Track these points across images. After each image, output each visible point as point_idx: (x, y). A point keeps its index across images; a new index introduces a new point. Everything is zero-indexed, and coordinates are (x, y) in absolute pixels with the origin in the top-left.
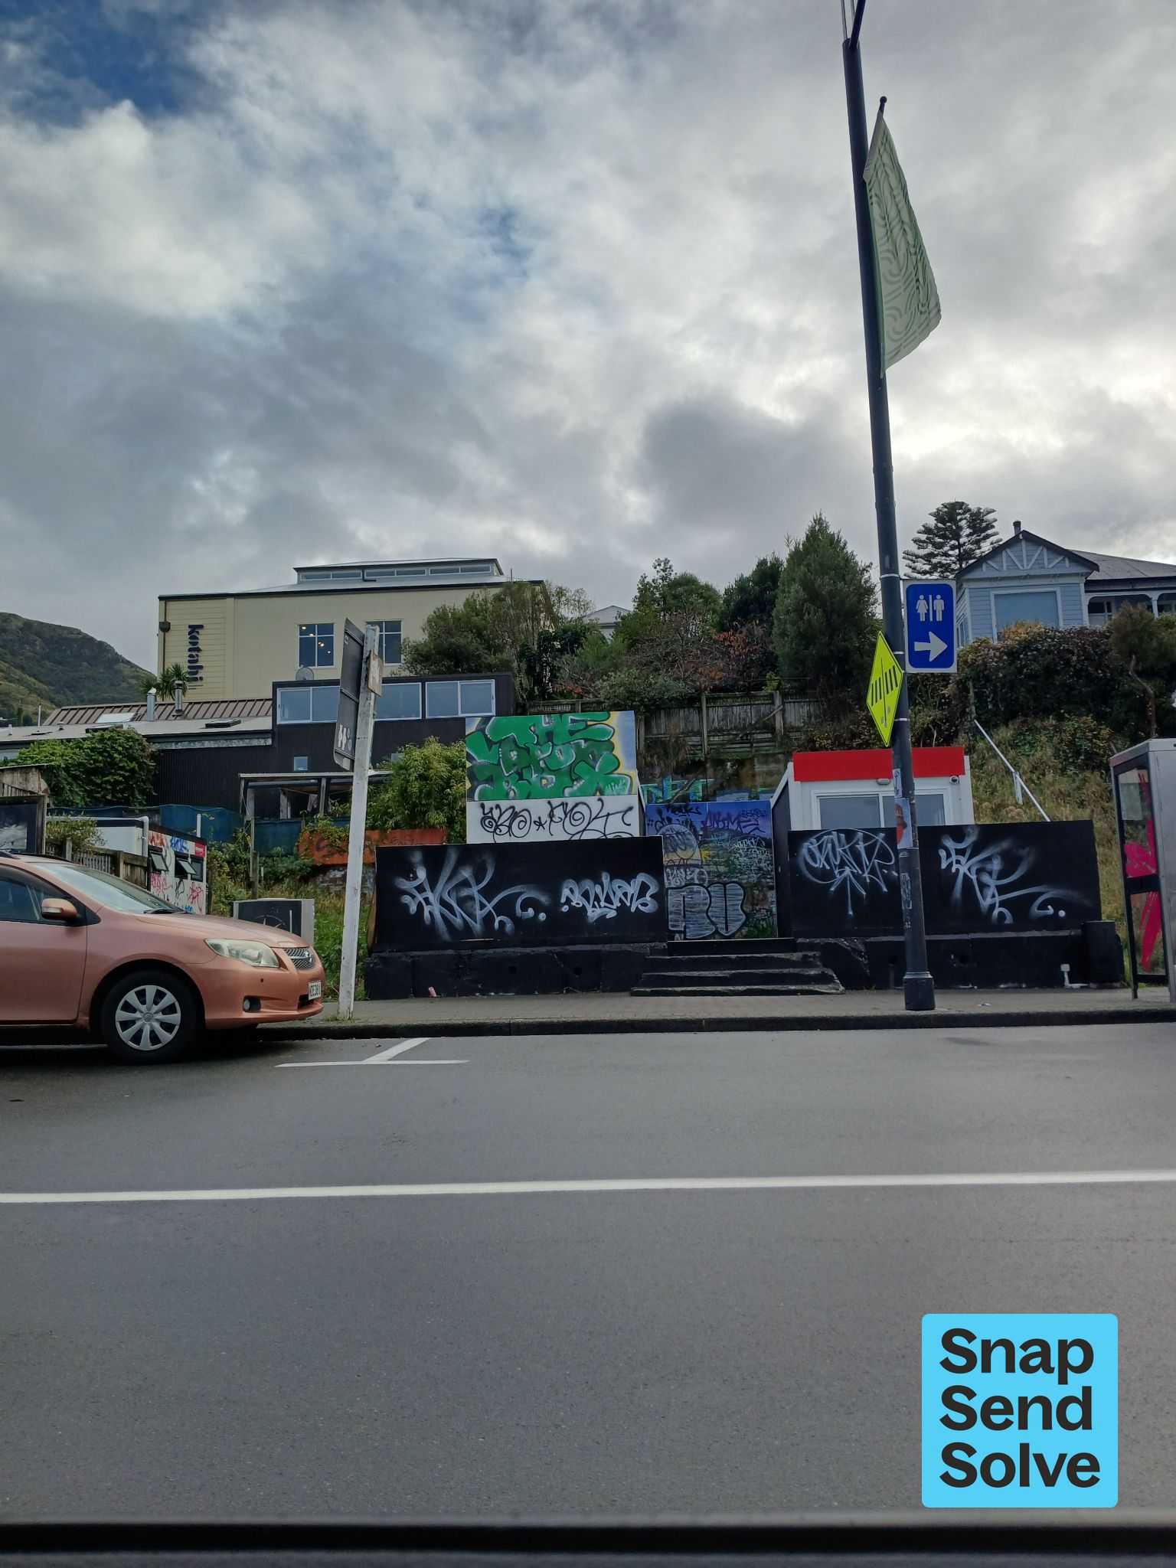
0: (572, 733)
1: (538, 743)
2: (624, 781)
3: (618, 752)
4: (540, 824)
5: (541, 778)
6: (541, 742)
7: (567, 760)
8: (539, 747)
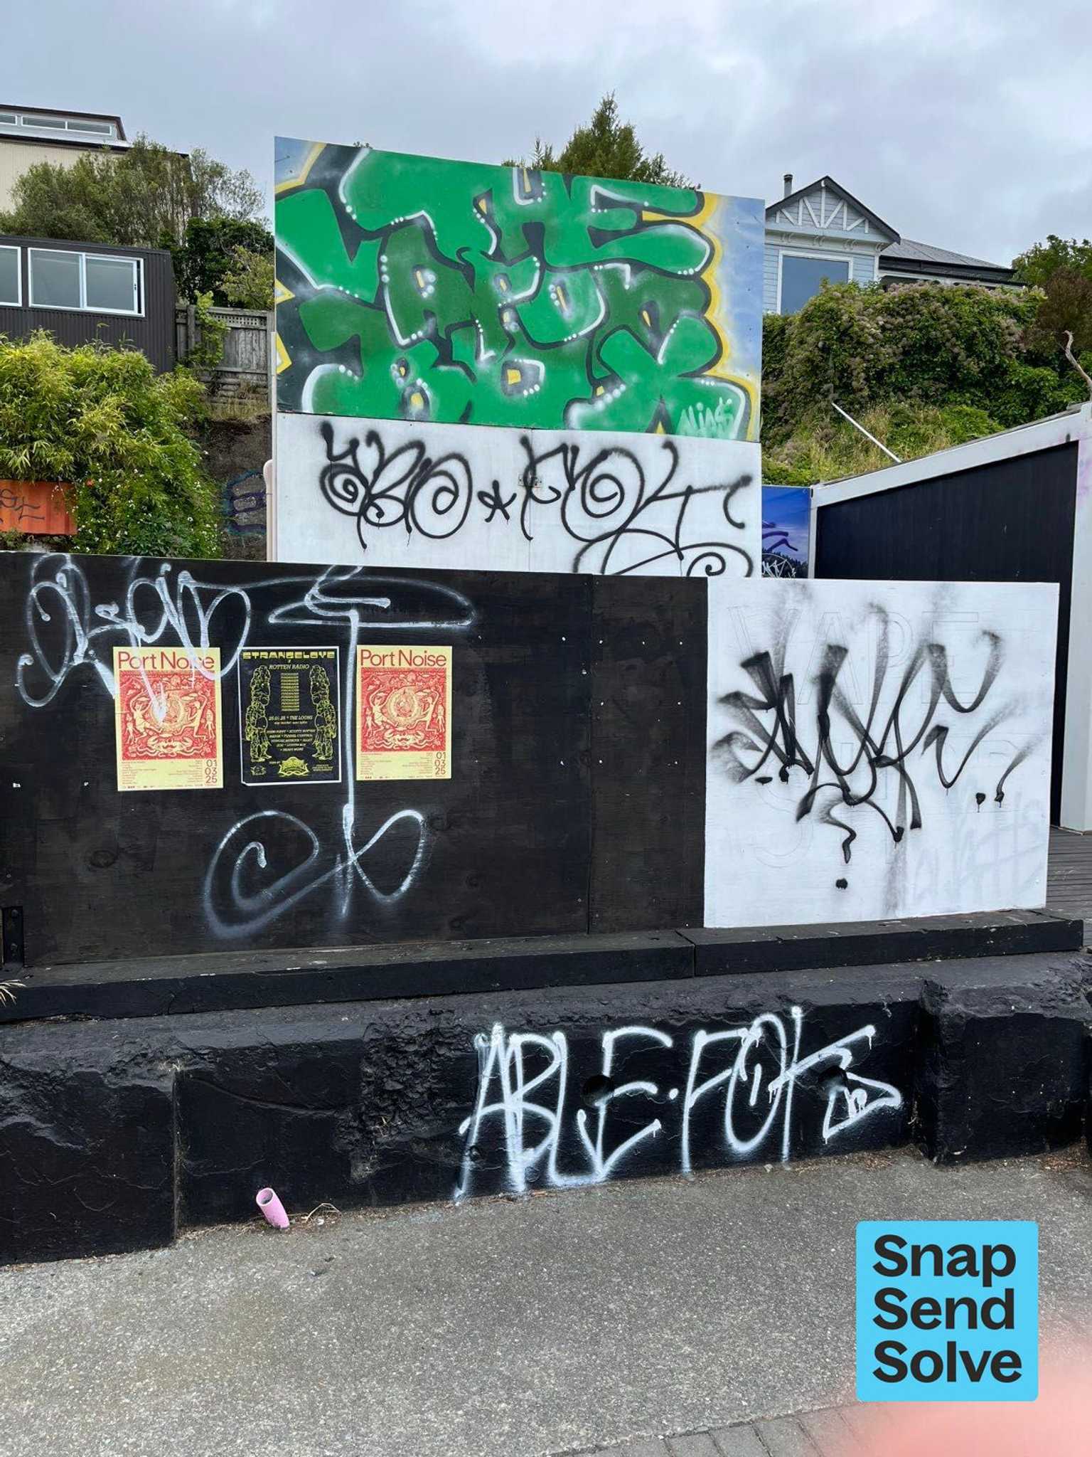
0: (599, 237)
1: (499, 255)
2: (729, 401)
3: (719, 314)
4: (496, 503)
5: (507, 366)
6: (509, 252)
7: (580, 322)
8: (501, 267)
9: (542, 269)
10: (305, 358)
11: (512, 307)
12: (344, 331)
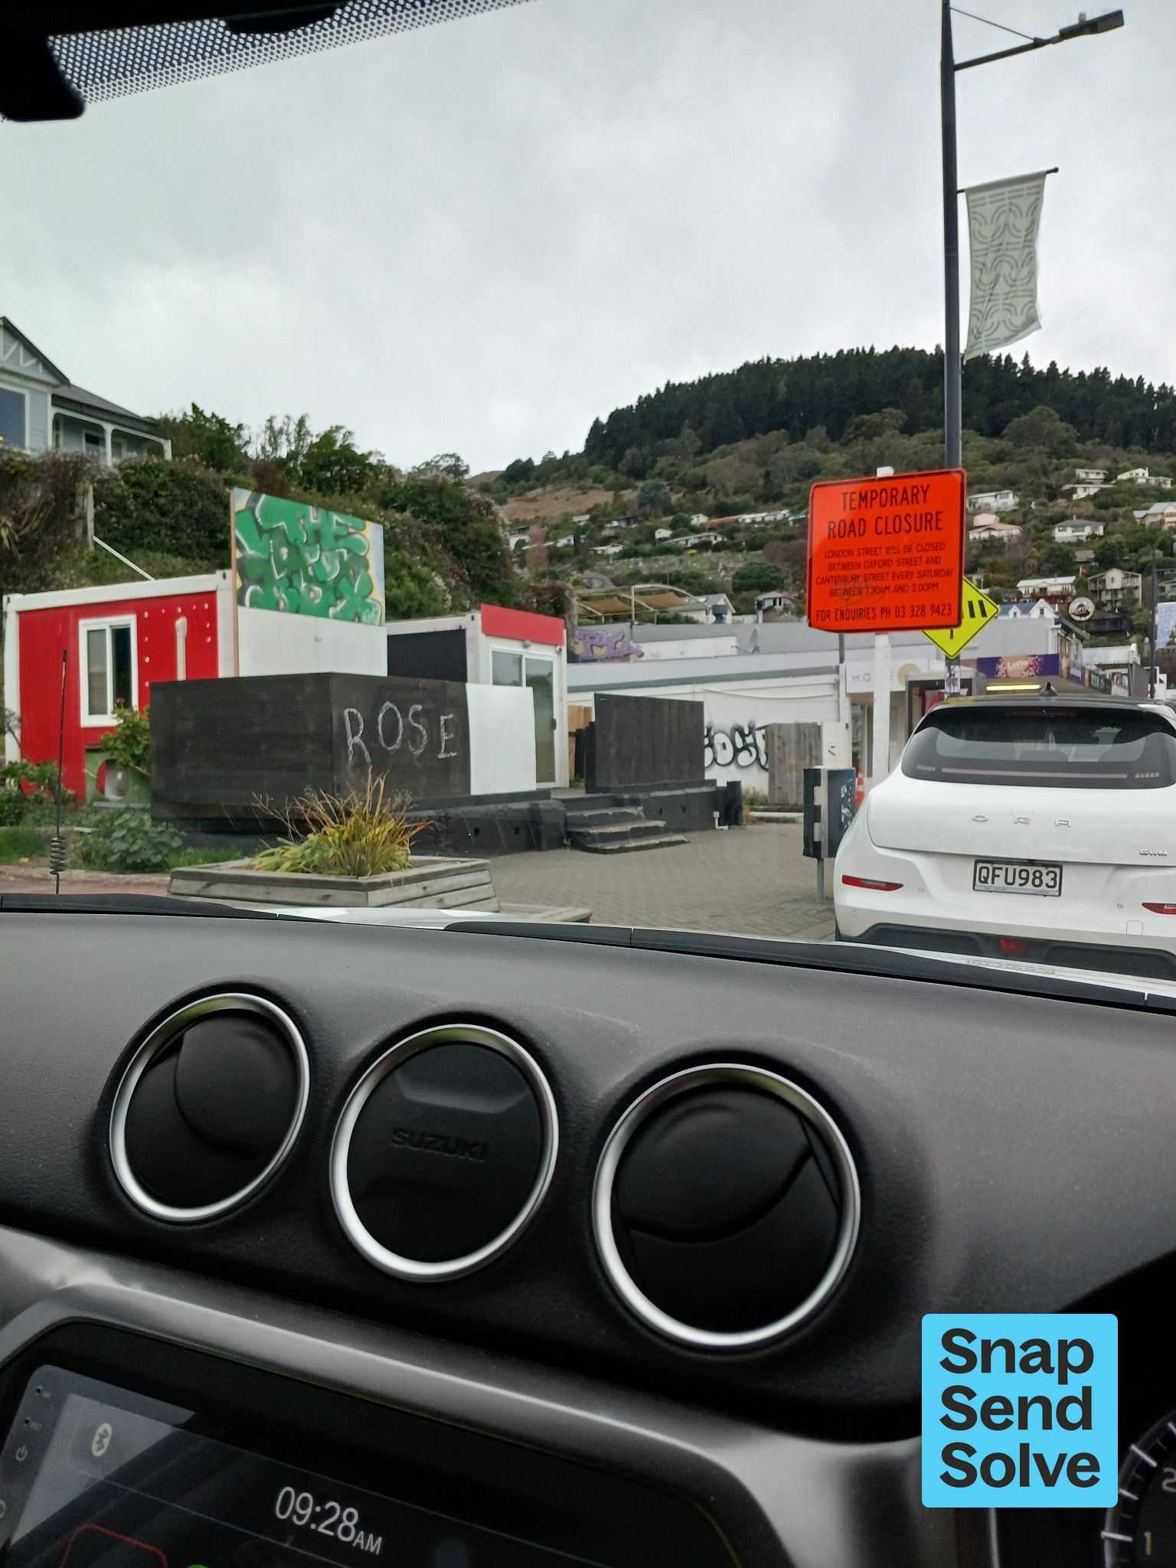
0: (336, 538)
1: (307, 543)
5: (310, 590)
6: (310, 542)
7: (332, 572)
8: (308, 548)
9: (321, 550)
10: (246, 582)
11: (310, 565)
12: (259, 571)
